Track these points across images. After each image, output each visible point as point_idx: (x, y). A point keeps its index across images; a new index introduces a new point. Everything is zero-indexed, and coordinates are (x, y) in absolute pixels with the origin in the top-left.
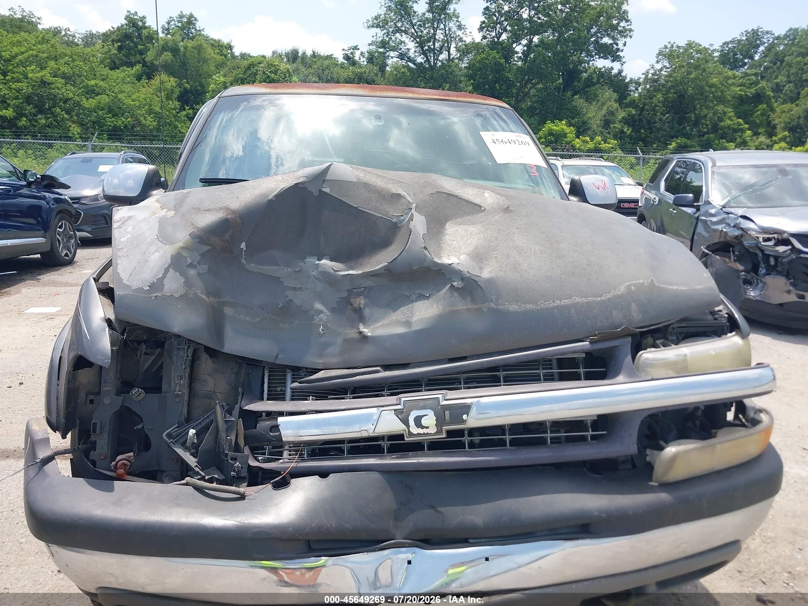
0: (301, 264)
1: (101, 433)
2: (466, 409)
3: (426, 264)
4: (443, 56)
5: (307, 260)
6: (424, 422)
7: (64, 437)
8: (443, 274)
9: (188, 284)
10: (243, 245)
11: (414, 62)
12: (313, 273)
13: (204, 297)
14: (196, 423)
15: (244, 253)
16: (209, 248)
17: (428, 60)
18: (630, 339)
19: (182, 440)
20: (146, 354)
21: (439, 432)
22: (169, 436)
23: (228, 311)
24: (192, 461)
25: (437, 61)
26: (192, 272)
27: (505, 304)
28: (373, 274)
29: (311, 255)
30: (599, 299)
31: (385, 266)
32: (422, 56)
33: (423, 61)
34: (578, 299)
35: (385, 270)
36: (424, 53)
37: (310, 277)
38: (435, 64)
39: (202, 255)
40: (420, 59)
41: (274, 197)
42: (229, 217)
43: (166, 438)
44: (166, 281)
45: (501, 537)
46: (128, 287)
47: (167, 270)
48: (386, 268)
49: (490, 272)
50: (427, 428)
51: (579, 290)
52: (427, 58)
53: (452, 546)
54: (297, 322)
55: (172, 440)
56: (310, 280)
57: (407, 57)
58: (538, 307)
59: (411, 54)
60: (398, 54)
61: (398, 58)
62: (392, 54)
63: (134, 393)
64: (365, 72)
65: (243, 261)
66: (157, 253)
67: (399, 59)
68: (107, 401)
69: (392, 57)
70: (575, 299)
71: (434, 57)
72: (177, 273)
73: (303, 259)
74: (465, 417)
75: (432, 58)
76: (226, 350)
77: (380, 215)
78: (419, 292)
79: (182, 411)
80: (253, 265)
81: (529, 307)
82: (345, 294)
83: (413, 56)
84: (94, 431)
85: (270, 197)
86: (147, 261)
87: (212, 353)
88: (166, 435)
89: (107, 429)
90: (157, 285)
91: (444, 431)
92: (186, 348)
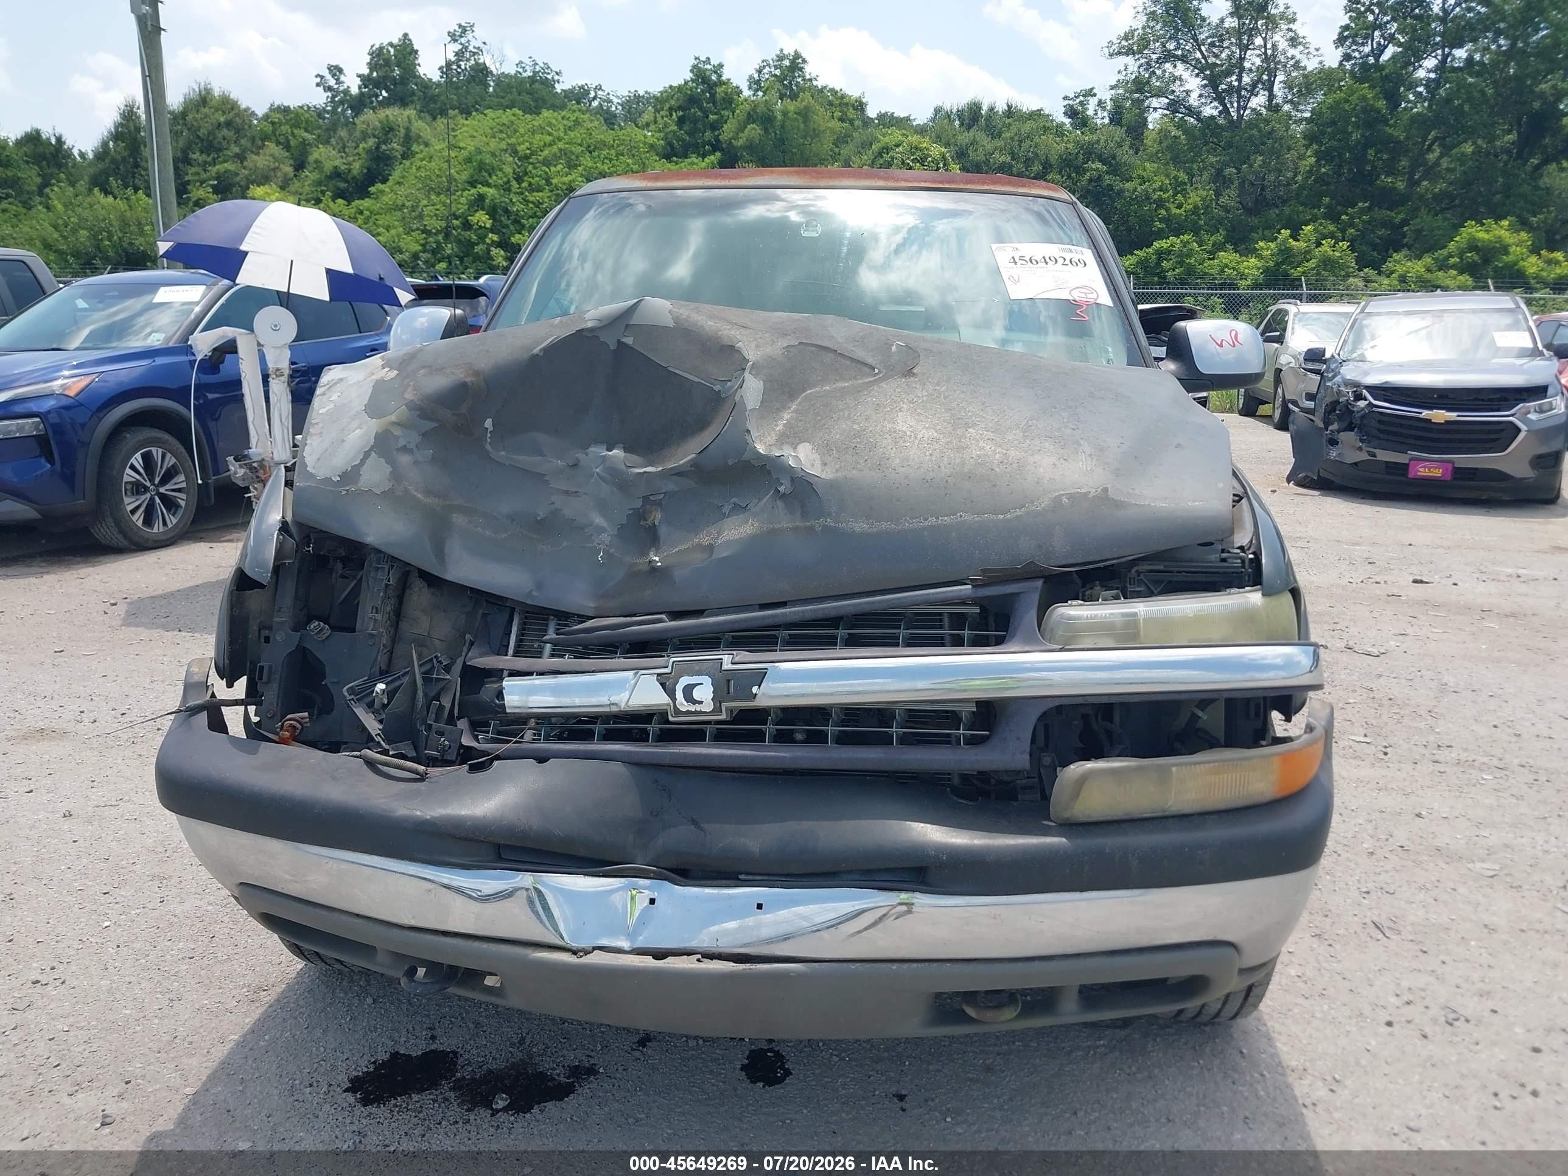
0: (580, 455)
1: (268, 682)
2: (760, 677)
3: (746, 456)
4: (1258, 101)
5: (592, 449)
6: (697, 694)
7: (230, 685)
8: (769, 473)
9: (396, 476)
10: (488, 424)
11: (1197, 115)
12: (597, 470)
13: (419, 496)
14: (390, 679)
15: (489, 435)
16: (435, 425)
17: (1226, 110)
18: (1040, 583)
19: (368, 700)
20: (342, 576)
21: (717, 710)
22: (351, 691)
23: (458, 519)
24: (373, 726)
25: (1244, 111)
26: (405, 459)
27: (849, 521)
28: (679, 473)
29: (597, 442)
30: (1001, 517)
31: (692, 460)
32: (1216, 104)
33: (1215, 113)
34: (966, 517)
35: (691, 466)
36: (1220, 98)
37: (592, 476)
38: (1240, 117)
39: (424, 435)
40: (1210, 110)
41: (541, 350)
42: (468, 380)
43: (346, 694)
44: (364, 470)
45: (787, 875)
46: (312, 476)
47: (367, 455)
48: (694, 464)
49: (837, 471)
50: (701, 703)
51: (972, 501)
52: (1225, 106)
53: (715, 882)
54: (565, 544)
55: (353, 696)
56: (593, 480)
57: (1185, 107)
58: (900, 527)
59: (1193, 100)
60: (1168, 101)
61: (1167, 109)
62: (1155, 102)
63: (312, 627)
64: (1098, 141)
65: (488, 447)
66: (358, 431)
67: (1168, 112)
68: (279, 637)
69: (1155, 109)
70: (961, 516)
71: (1238, 102)
72: (382, 460)
73: (585, 447)
74: (755, 689)
75: (1235, 105)
76: (448, 577)
77: (696, 380)
78: (734, 500)
79: (376, 659)
80: (503, 453)
81: (885, 526)
82: (638, 504)
83: (1196, 104)
84: (261, 678)
85: (536, 351)
86: (343, 441)
87: (432, 581)
88: (348, 690)
89: (277, 677)
90: (350, 476)
91: (723, 709)
92: (386, 567)
